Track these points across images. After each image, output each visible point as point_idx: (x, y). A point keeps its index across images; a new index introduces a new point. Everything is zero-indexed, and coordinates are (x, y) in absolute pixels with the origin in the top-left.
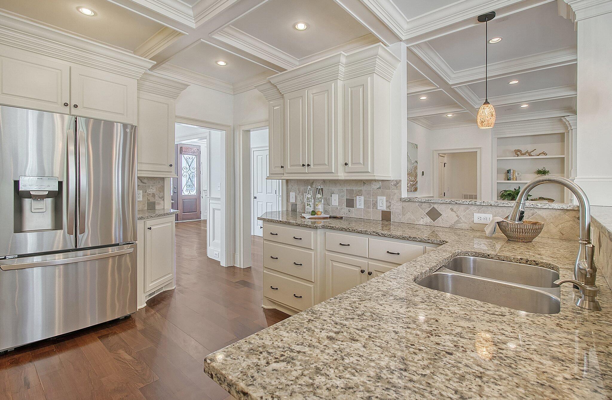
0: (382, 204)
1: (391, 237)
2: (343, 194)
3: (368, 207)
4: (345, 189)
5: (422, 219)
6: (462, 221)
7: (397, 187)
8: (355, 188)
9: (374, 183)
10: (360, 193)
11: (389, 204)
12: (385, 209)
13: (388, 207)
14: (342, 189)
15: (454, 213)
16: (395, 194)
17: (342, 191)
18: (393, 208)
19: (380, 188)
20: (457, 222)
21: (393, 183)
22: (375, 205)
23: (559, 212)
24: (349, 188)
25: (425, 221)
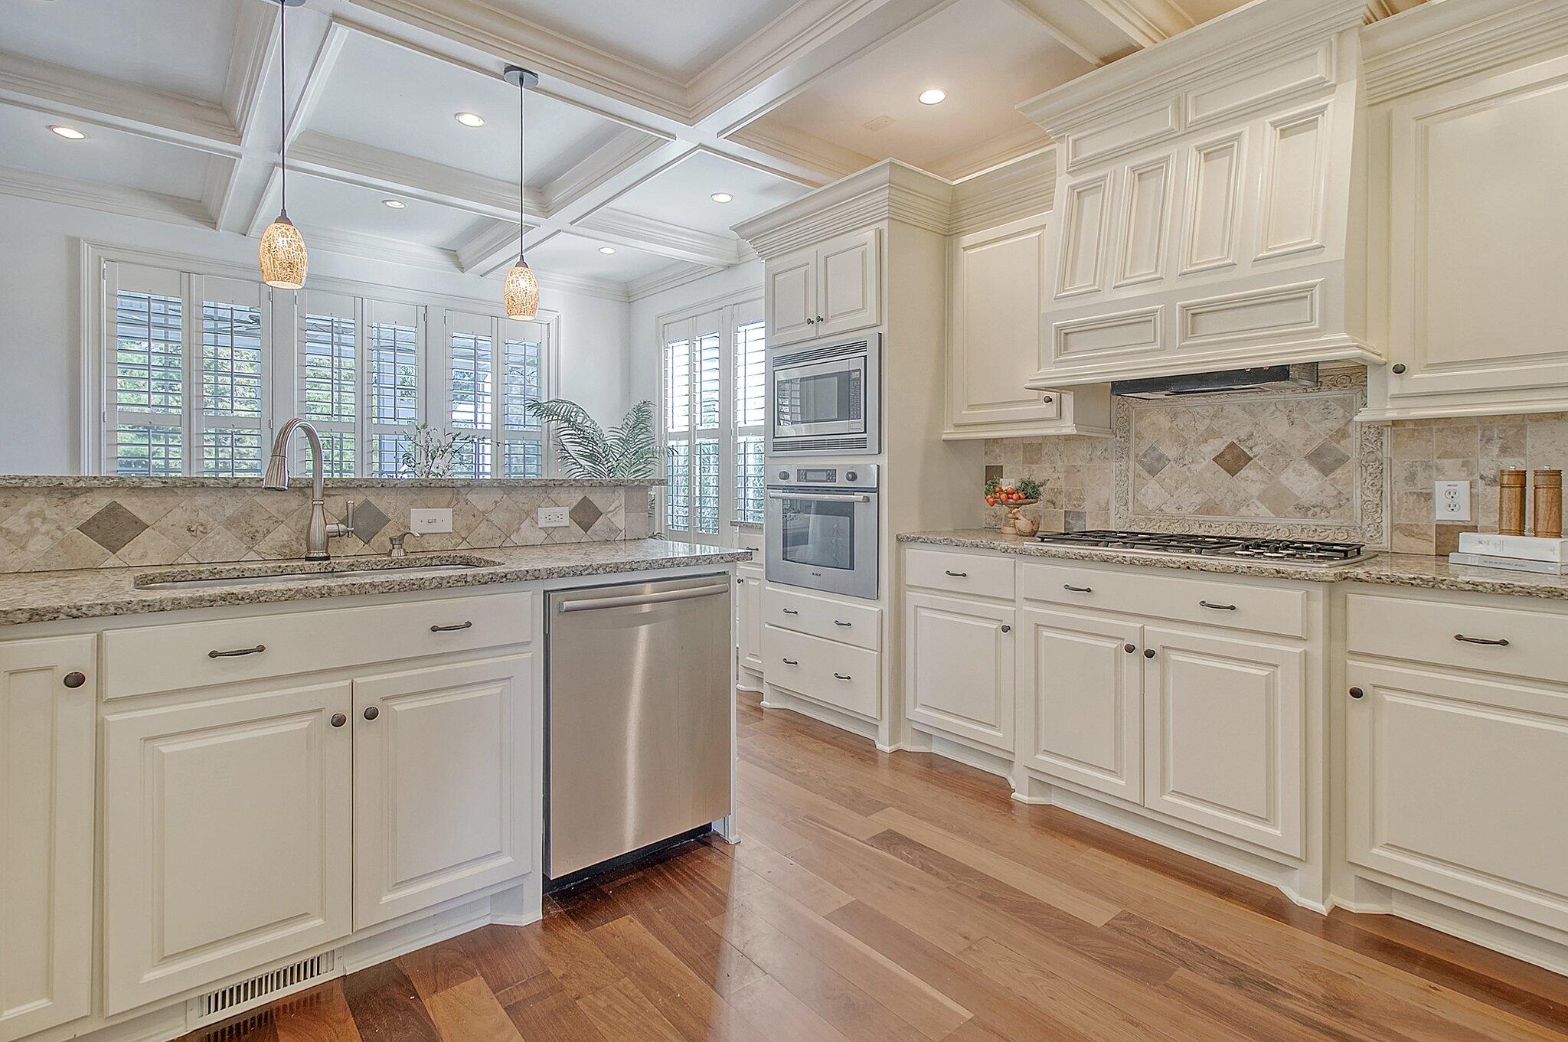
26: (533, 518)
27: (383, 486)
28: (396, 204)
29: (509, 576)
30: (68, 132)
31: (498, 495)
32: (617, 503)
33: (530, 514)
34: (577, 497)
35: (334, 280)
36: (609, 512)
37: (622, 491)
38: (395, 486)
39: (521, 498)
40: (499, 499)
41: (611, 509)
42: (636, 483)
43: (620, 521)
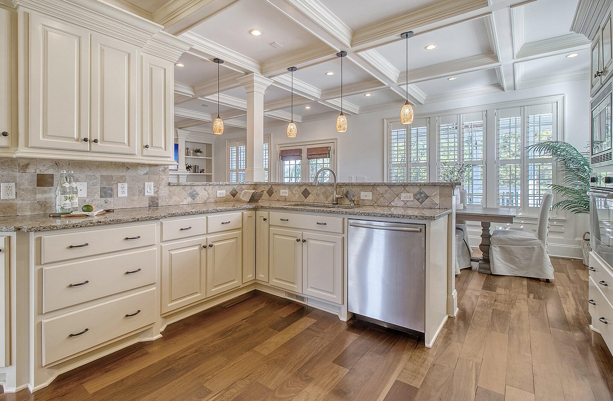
0: (150, 190)
1: (226, 211)
2: (95, 181)
3: (133, 195)
4: (98, 175)
5: (185, 200)
6: (210, 197)
7: (165, 172)
8: (116, 173)
9: (140, 168)
10: (122, 179)
11: (157, 190)
12: (152, 194)
13: (156, 192)
14: (94, 175)
15: (206, 192)
16: (163, 179)
17: (93, 177)
18: (161, 193)
19: (147, 174)
20: (208, 198)
21: (161, 169)
22: (142, 191)
23: (249, 186)
24: (105, 173)
25: (187, 201)
26: (399, 197)
27: (352, 185)
28: (453, 79)
29: (335, 212)
30: (368, 95)
31: (386, 188)
32: (435, 193)
33: (398, 195)
34: (417, 190)
35: (448, 111)
36: (432, 196)
37: (438, 187)
38: (354, 185)
39: (395, 189)
40: (387, 190)
41: (433, 194)
42: (442, 184)
43: (437, 200)
